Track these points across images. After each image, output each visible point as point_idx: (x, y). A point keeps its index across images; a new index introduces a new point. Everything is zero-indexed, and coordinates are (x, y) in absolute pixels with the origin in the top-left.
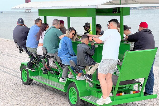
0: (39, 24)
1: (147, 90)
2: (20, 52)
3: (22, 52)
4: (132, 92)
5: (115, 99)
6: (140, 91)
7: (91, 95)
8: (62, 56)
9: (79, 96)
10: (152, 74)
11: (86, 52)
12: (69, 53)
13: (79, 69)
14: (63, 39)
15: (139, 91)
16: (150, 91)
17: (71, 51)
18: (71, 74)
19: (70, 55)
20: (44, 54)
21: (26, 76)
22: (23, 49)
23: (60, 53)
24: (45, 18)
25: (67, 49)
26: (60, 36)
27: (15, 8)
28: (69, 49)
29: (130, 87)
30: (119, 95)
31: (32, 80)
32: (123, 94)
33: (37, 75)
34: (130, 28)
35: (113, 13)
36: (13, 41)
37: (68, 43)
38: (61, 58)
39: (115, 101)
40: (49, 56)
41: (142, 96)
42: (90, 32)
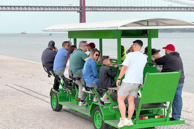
0: (66, 47)
1: (174, 115)
2: (49, 76)
3: (50, 75)
4: (156, 117)
5: (137, 122)
6: (166, 115)
7: (115, 119)
8: (87, 78)
9: (103, 120)
10: (180, 99)
11: (107, 74)
12: (93, 75)
13: (102, 91)
14: (88, 61)
15: (164, 115)
16: (177, 116)
17: (95, 73)
18: (97, 98)
19: (95, 77)
20: (70, 77)
21: (55, 101)
22: (50, 72)
23: (84, 75)
24: (75, 41)
25: (92, 71)
26: (85, 58)
27: (46, 31)
28: (94, 71)
29: (157, 113)
30: (142, 119)
31: (62, 106)
32: (147, 118)
33: (67, 101)
34: (159, 51)
35: (142, 35)
36: (41, 64)
37: (93, 65)
38: (86, 80)
39: (137, 124)
40: (75, 78)
41: (167, 121)
42: (124, 55)
